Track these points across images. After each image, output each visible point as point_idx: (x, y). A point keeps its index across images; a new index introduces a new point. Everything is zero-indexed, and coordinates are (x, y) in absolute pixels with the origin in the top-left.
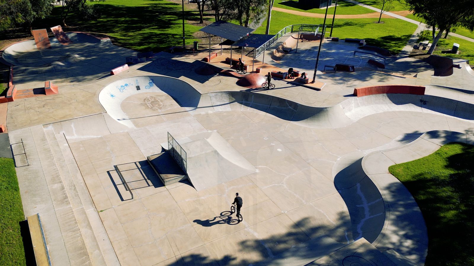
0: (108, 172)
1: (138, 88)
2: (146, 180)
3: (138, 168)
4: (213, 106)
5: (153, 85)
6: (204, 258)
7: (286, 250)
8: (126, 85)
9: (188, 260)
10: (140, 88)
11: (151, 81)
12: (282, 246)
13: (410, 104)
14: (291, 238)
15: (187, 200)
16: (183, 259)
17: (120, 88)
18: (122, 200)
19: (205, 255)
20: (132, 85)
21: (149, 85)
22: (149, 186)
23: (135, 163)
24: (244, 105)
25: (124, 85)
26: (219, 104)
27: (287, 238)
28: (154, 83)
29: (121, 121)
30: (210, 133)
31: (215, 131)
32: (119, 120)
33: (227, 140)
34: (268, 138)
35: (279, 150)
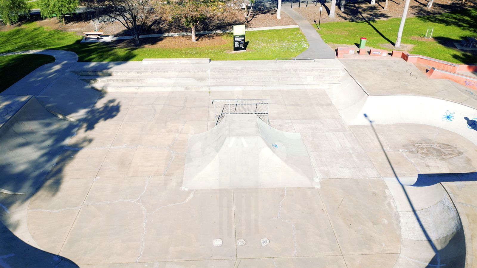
29: (364, 116)
30: (311, 179)
31: (318, 187)
32: (366, 116)
33: (283, 190)
34: (265, 244)
35: (218, 242)
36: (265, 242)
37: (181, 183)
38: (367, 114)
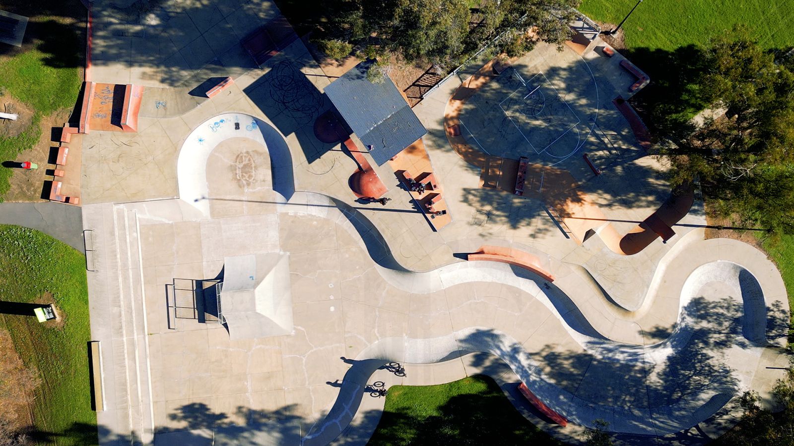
0: (166, 285)
1: (237, 126)
2: (194, 308)
3: (193, 290)
4: (307, 205)
5: (256, 127)
6: (208, 409)
7: (265, 425)
8: (222, 121)
9: (197, 406)
10: (240, 127)
11: (254, 122)
12: (264, 420)
13: (532, 281)
14: (274, 416)
15: (218, 348)
16: (194, 404)
17: (212, 126)
18: (169, 328)
19: (209, 407)
20: (230, 121)
21: (251, 125)
22: (195, 318)
23: (192, 280)
24: (344, 214)
25: (219, 122)
26: (315, 204)
27: (271, 415)
28: (257, 124)
29: (197, 203)
30: (280, 257)
31: (288, 253)
32: (196, 201)
33: (291, 274)
34: (333, 286)
35: (332, 309)
36: (331, 285)
37: (287, 336)
38: (195, 198)
